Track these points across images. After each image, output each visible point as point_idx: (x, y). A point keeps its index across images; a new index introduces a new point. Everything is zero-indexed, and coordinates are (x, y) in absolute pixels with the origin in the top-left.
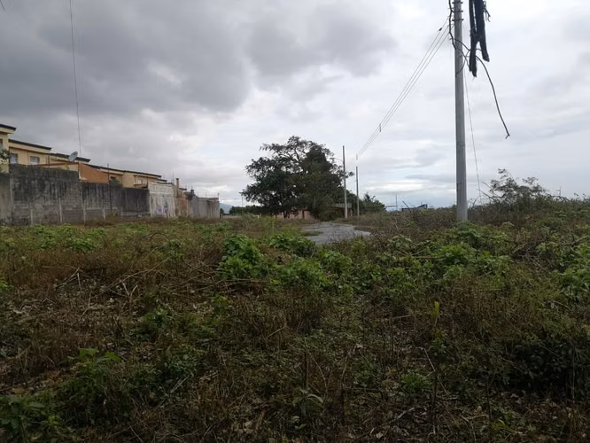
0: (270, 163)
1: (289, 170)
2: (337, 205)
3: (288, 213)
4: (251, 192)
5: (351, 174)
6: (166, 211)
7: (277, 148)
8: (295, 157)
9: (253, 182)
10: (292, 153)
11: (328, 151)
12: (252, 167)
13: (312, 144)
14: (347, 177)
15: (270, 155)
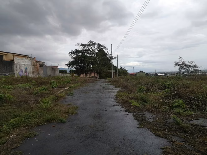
0: (79, 52)
1: (88, 55)
2: (109, 71)
3: (87, 74)
4: (71, 64)
5: (115, 58)
6: (26, 72)
7: (83, 45)
8: (91, 50)
9: (72, 60)
10: (90, 48)
11: (105, 47)
12: (71, 53)
13: (99, 44)
14: (113, 59)
15: (80, 48)
